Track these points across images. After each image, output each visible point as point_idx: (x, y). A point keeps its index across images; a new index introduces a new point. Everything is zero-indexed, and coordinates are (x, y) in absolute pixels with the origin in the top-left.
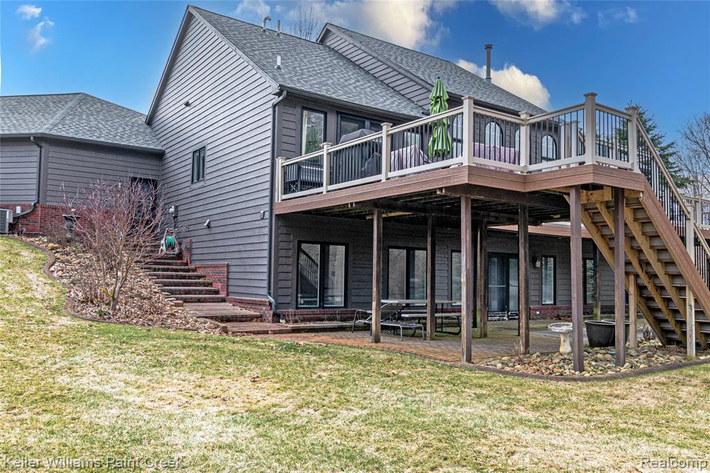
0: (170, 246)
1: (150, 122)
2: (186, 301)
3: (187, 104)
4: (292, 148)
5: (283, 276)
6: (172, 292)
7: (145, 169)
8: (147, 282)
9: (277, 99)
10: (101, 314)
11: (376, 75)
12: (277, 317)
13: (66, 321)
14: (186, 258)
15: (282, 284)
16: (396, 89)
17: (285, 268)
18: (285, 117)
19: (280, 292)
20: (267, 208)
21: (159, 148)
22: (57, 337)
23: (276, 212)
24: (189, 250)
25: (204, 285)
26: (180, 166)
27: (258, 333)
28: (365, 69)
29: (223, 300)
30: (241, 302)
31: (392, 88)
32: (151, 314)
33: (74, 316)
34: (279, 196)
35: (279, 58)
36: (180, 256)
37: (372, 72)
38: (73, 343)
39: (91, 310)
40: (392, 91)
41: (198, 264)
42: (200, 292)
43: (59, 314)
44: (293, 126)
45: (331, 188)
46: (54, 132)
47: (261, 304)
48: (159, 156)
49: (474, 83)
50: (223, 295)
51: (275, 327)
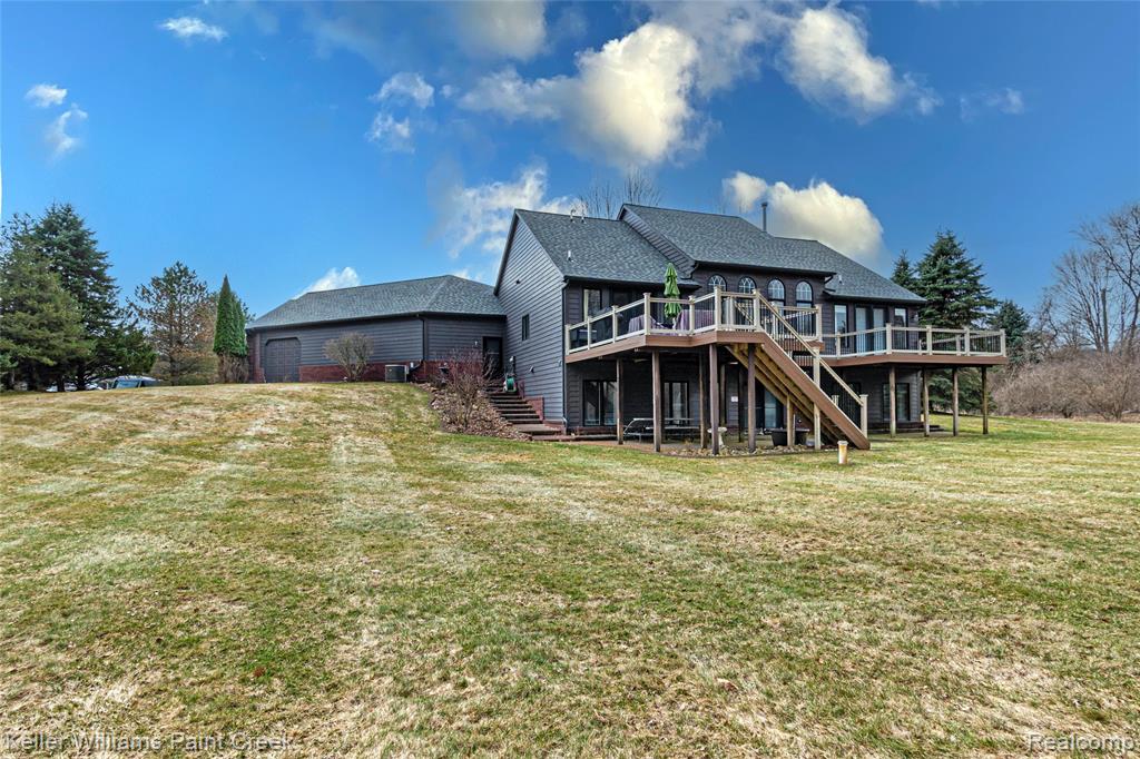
0: (510, 387)
1: (497, 291)
2: (515, 423)
3: (518, 282)
4: (577, 317)
5: (574, 404)
6: (507, 418)
7: (491, 331)
8: (492, 411)
9: (565, 285)
10: (459, 429)
11: (656, 246)
12: (569, 432)
13: (439, 433)
14: (521, 393)
15: (573, 409)
17: (575, 399)
18: (572, 296)
19: (572, 415)
20: (561, 359)
21: (502, 313)
22: (433, 440)
23: (567, 361)
24: (523, 388)
25: (531, 412)
26: (515, 327)
27: (552, 441)
29: (541, 422)
30: (550, 423)
31: (666, 257)
32: (489, 429)
33: (444, 431)
34: (568, 351)
35: (569, 253)
36: (517, 393)
38: (440, 442)
39: (453, 428)
41: (528, 398)
42: (526, 417)
43: (436, 430)
44: (576, 301)
45: (618, 338)
46: (431, 310)
47: (560, 423)
48: (501, 320)
50: (541, 419)
51: (568, 437)
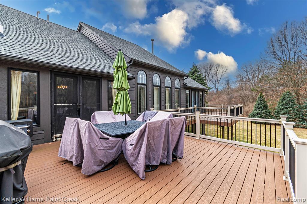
11: (100, 48)
16: (109, 55)
28: (96, 44)
31: (108, 55)
37: (99, 46)
40: (107, 56)
49: (147, 54)
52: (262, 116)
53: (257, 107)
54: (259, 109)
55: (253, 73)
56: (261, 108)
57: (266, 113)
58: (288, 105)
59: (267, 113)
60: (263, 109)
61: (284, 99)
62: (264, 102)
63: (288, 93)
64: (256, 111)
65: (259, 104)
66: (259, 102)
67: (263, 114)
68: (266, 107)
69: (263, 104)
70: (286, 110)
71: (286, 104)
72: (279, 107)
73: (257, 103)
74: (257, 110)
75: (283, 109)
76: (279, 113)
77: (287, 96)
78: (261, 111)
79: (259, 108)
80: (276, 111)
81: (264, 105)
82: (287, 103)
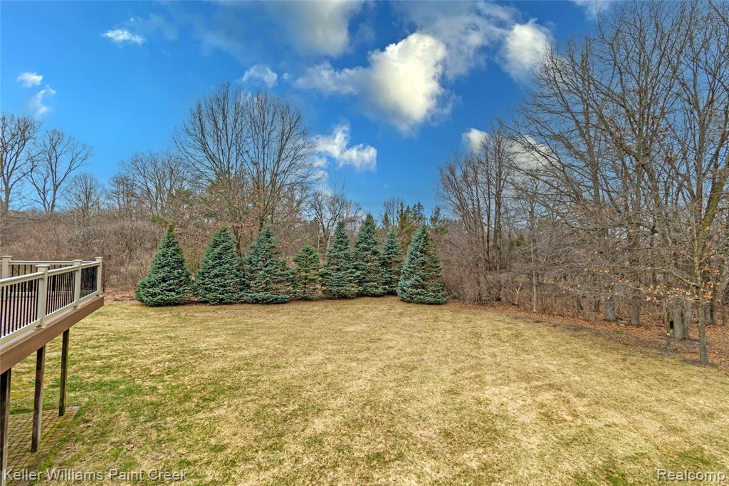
52: (170, 285)
53: (160, 264)
54: (163, 266)
55: (159, 180)
56: (169, 265)
57: (179, 277)
58: (223, 257)
59: (182, 278)
60: (174, 269)
61: (216, 245)
62: (177, 250)
63: (224, 231)
64: (157, 272)
65: (164, 256)
66: (165, 250)
67: (172, 281)
68: (181, 262)
69: (174, 255)
70: (218, 268)
71: (220, 256)
72: (206, 262)
73: (160, 252)
74: (160, 270)
75: (214, 267)
76: (206, 275)
77: (222, 237)
78: (170, 272)
79: (165, 266)
80: (201, 270)
81: (176, 257)
82: (221, 254)
